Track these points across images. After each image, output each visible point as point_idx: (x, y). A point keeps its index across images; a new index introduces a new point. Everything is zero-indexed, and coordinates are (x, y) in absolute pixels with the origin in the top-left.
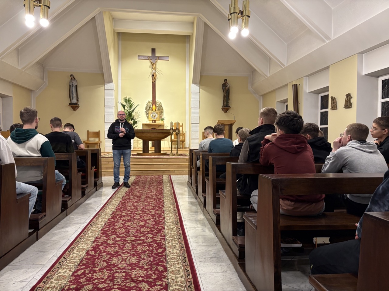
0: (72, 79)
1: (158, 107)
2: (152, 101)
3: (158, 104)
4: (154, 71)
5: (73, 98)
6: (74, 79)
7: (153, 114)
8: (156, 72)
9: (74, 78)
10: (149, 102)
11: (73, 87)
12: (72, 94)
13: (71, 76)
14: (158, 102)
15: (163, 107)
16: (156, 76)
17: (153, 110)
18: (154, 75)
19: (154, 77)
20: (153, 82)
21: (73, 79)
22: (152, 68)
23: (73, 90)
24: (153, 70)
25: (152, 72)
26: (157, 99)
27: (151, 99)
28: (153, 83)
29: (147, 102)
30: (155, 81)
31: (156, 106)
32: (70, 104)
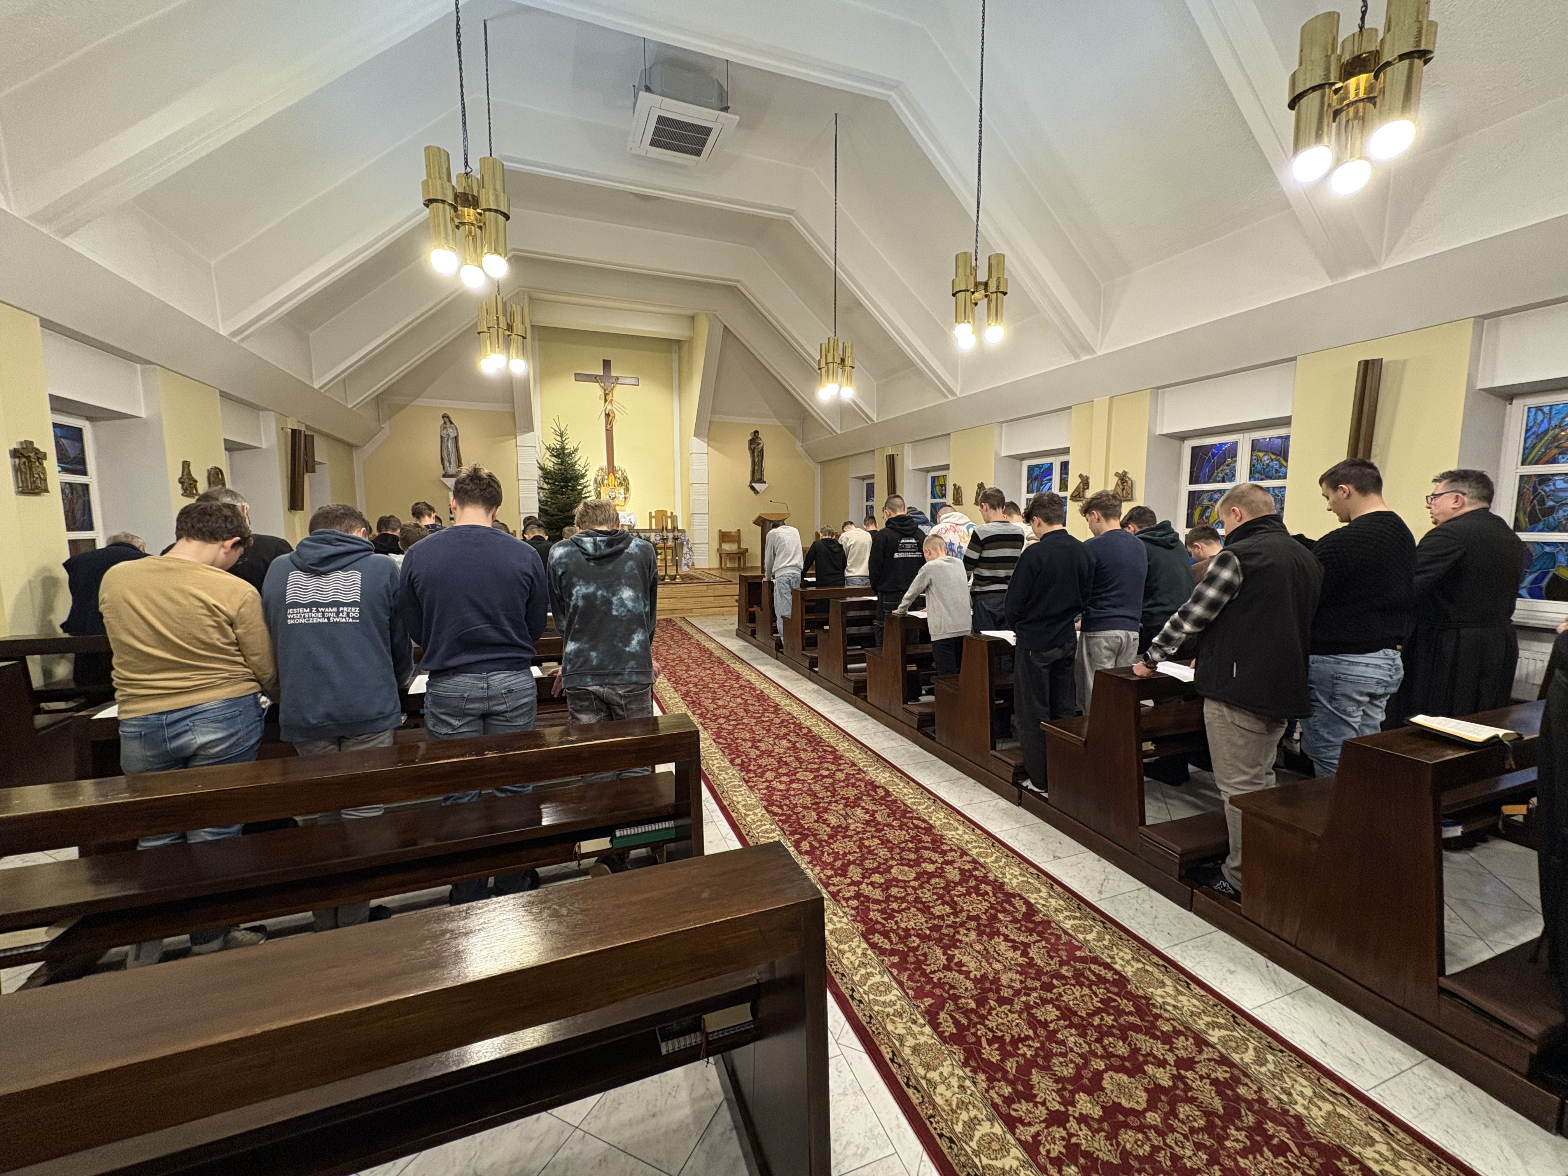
0: (445, 423)
1: (618, 478)
2: (606, 467)
3: (620, 472)
4: (609, 407)
5: (450, 464)
6: (451, 423)
8: (613, 409)
9: (450, 420)
10: (601, 469)
11: (450, 441)
12: (448, 455)
13: (443, 417)
14: (619, 469)
15: (629, 478)
16: (614, 417)
17: (609, 485)
18: (610, 415)
19: (610, 418)
20: (608, 428)
21: (448, 423)
22: (606, 401)
23: (450, 446)
24: (607, 404)
25: (605, 408)
26: (616, 464)
27: (605, 464)
28: (607, 430)
29: (597, 469)
30: (612, 427)
31: (615, 477)
32: (444, 476)
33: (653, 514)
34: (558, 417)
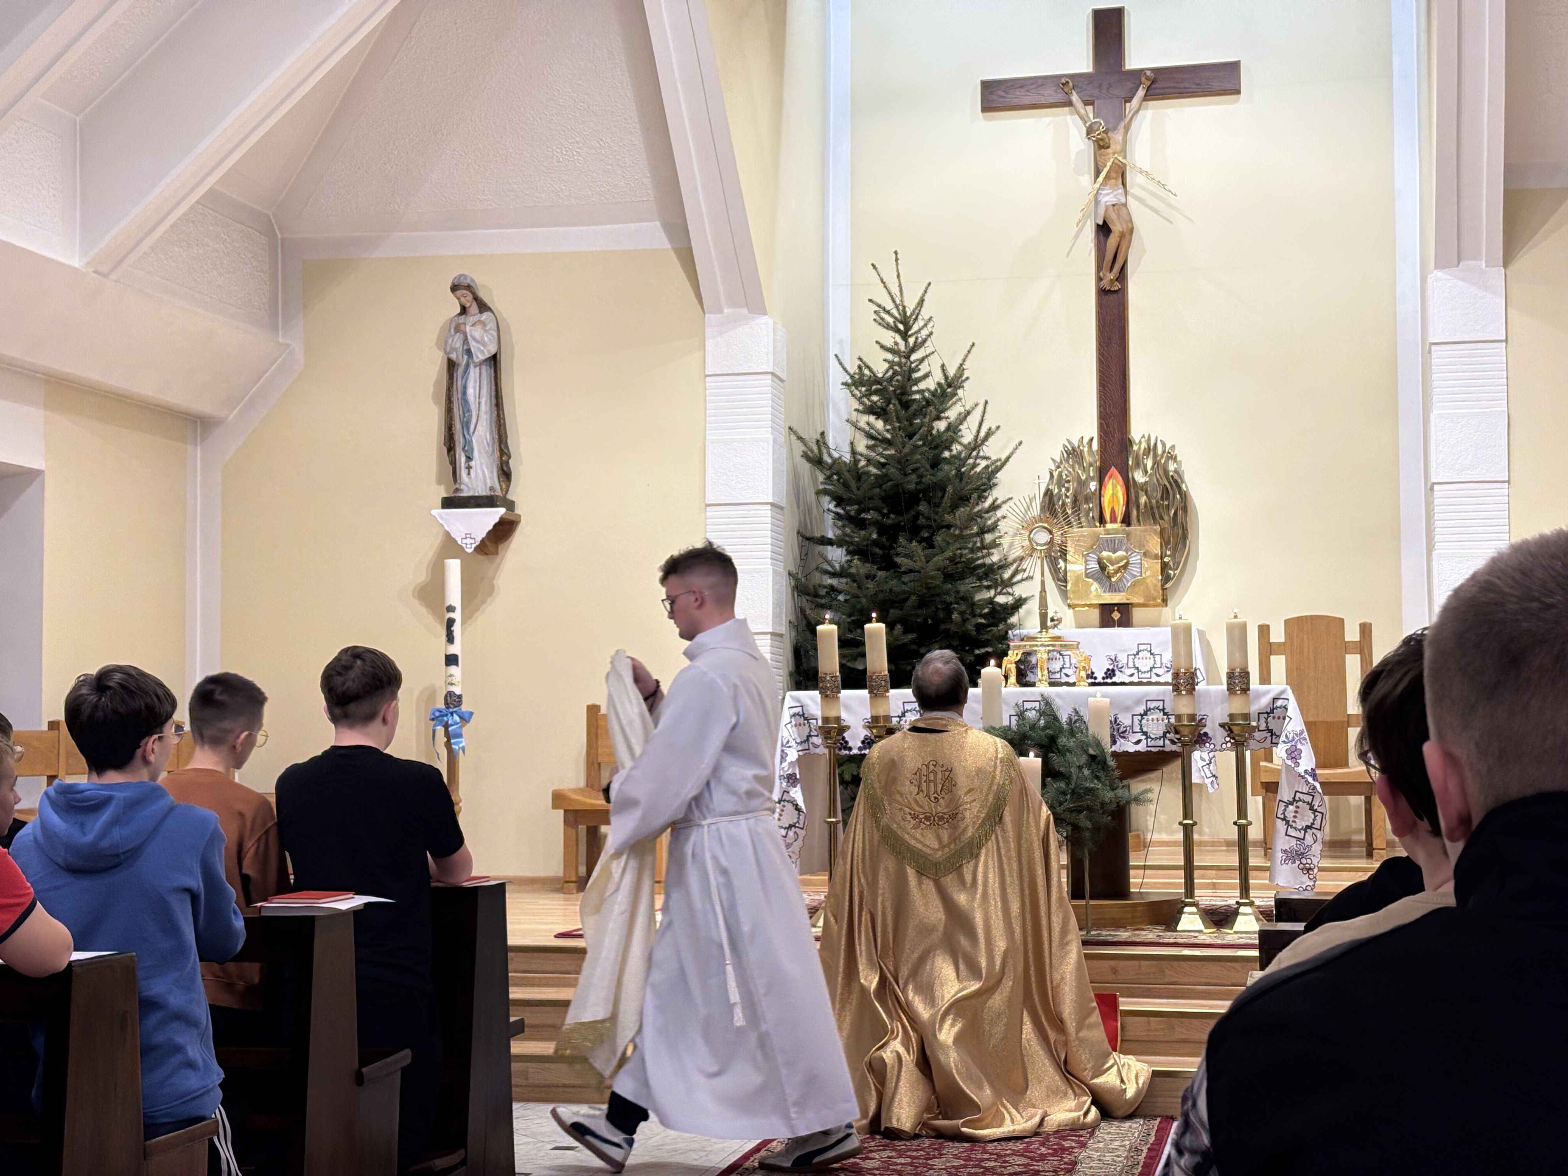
0: (464, 310)
1: (1144, 487)
2: (1095, 446)
3: (1149, 463)
4: (1109, 197)
5: (469, 458)
6: (483, 307)
7: (1105, 554)
8: (1132, 204)
9: (476, 299)
10: (1073, 454)
11: (473, 372)
12: (466, 425)
13: (454, 288)
14: (1147, 451)
16: (1128, 232)
17: (1102, 521)
18: (1117, 228)
19: (1112, 241)
20: (1105, 284)
21: (474, 308)
22: (1098, 171)
23: (470, 391)
24: (1104, 183)
25: (1097, 202)
28: (1102, 293)
30: (1122, 276)
31: (1128, 484)
32: (449, 503)
33: (1277, 635)
34: (896, 253)
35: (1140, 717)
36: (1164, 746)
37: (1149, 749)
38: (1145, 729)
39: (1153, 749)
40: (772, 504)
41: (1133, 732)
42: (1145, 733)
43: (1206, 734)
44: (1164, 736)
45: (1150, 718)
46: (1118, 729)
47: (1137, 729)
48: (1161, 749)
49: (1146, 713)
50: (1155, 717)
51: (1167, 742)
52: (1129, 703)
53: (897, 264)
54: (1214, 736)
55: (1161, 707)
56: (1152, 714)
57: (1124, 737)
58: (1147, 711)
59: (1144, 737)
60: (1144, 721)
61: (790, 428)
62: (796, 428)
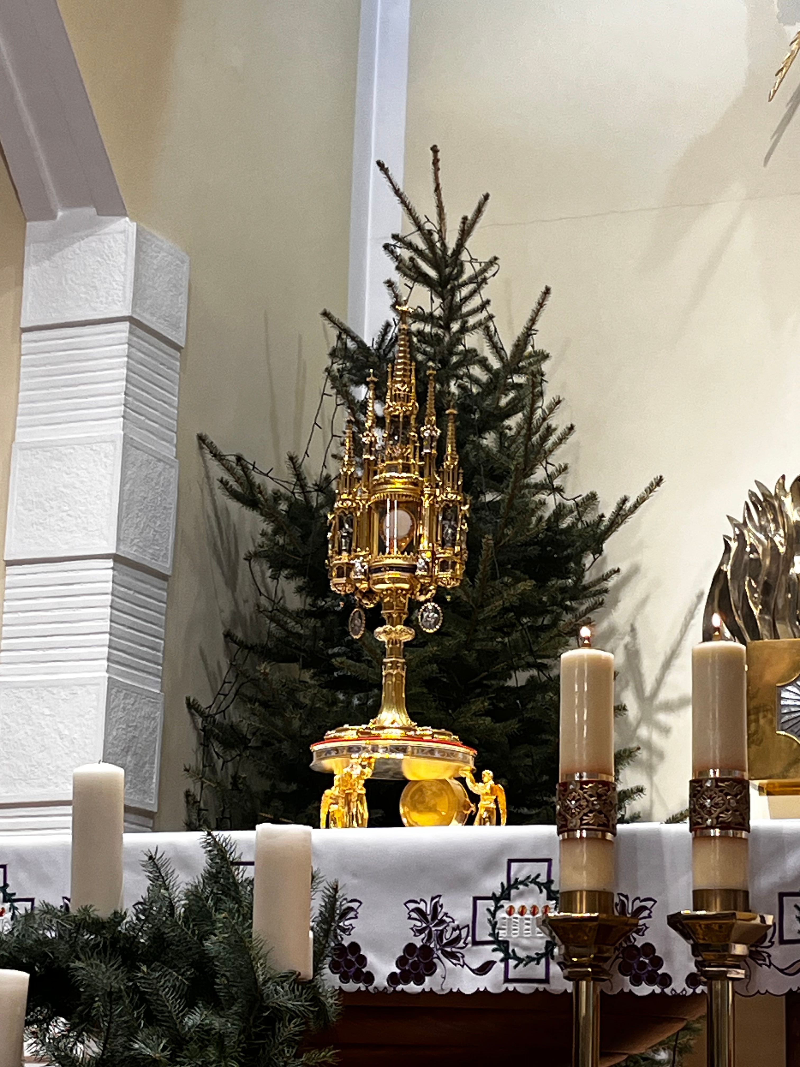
10: (766, 507)
34: (435, 150)
35: (491, 904)
36: (546, 980)
37: (511, 987)
38: (503, 935)
39: (520, 988)
40: (116, 558)
41: (475, 943)
42: (503, 946)
43: (649, 948)
44: (548, 954)
45: (517, 905)
46: (440, 935)
47: (483, 934)
48: (541, 987)
49: (506, 894)
50: (528, 902)
51: (555, 969)
52: (467, 866)
53: (437, 169)
54: (669, 953)
55: (543, 879)
56: (521, 895)
57: (451, 956)
58: (510, 887)
59: (501, 955)
60: (501, 914)
61: (202, 439)
62: (211, 438)
